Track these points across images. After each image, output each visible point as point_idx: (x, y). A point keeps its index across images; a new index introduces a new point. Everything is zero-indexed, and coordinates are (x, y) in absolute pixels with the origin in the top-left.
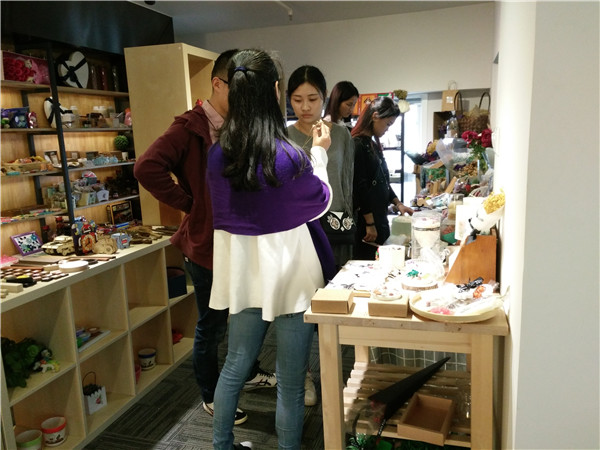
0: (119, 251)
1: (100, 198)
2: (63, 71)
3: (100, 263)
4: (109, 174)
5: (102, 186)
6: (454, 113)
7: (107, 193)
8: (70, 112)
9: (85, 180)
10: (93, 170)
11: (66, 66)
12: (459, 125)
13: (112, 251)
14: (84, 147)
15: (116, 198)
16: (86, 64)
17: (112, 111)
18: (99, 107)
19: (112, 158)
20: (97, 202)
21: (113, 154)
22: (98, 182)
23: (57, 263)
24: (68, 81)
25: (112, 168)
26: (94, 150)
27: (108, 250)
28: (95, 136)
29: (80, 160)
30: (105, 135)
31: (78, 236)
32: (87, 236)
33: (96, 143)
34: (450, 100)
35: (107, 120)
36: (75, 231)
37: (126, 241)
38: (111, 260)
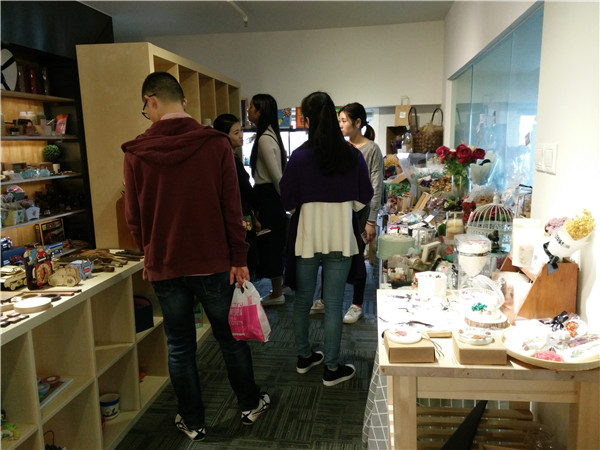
0: (82, 282)
1: (30, 216)
3: (64, 299)
4: (38, 188)
5: (31, 202)
6: (408, 128)
7: (38, 210)
9: (10, 195)
10: (19, 184)
12: (414, 140)
13: (74, 283)
14: (9, 158)
15: (48, 216)
16: (14, 64)
17: (42, 117)
18: (28, 113)
19: (43, 170)
20: (26, 220)
21: (45, 166)
22: (26, 198)
23: (9, 300)
25: (41, 182)
26: (21, 162)
27: (70, 282)
28: (21, 145)
29: (6, 173)
30: (33, 145)
31: (32, 267)
32: (41, 266)
33: (23, 153)
34: (403, 115)
35: (37, 127)
36: (27, 259)
37: (88, 270)
38: (76, 294)
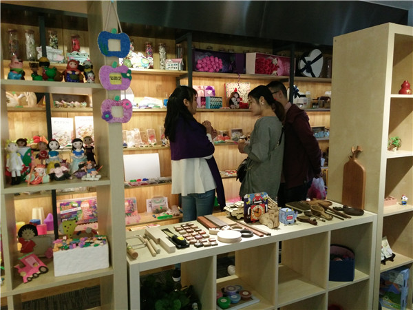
2: (302, 64)
3: (255, 237)
7: (324, 160)
8: (304, 96)
11: (305, 61)
13: (273, 226)
16: (322, 58)
23: (221, 227)
24: (305, 73)
31: (249, 206)
32: (256, 207)
36: (247, 200)
37: (291, 218)
38: (265, 236)
